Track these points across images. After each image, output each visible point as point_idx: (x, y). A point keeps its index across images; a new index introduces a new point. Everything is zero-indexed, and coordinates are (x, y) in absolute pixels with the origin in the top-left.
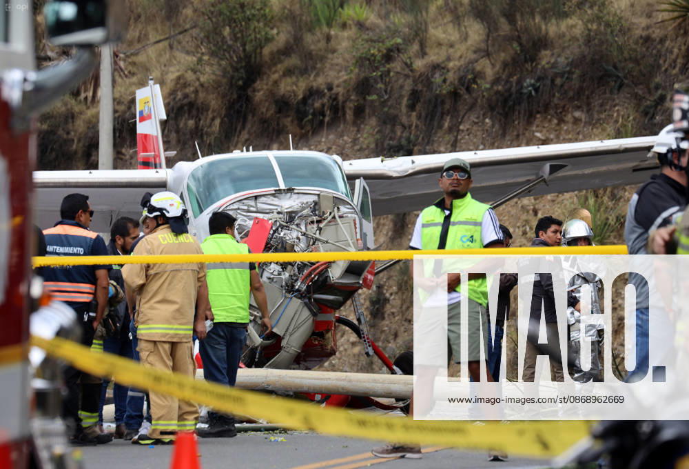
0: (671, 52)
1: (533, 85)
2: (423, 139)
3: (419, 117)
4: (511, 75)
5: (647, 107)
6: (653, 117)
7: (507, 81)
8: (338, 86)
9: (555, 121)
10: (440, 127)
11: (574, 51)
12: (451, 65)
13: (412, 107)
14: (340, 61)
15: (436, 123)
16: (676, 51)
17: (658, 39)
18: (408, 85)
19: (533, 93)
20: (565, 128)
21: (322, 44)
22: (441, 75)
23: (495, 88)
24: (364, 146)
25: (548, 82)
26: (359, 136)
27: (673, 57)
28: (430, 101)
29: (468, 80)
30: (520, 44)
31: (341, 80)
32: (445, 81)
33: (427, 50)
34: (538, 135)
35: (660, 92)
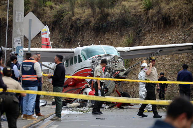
0: (143, 19)
1: (106, 25)
2: (74, 37)
3: (73, 31)
4: (100, 22)
5: (137, 32)
6: (139, 34)
7: (99, 24)
8: (48, 22)
9: (111, 34)
10: (79, 34)
11: (117, 17)
12: (82, 19)
13: (71, 29)
14: (48, 16)
15: (78, 33)
16: (144, 18)
17: (138, 15)
18: (70, 24)
19: (106, 27)
20: (114, 36)
21: (42, 11)
22: (79, 21)
23: (96, 25)
24: (55, 37)
25: (110, 25)
26: (53, 35)
27: (143, 20)
28: (76, 28)
29: (87, 23)
30: (102, 15)
31: (48, 21)
32: (80, 23)
33: (74, 15)
34: (106, 37)
35: (140, 28)
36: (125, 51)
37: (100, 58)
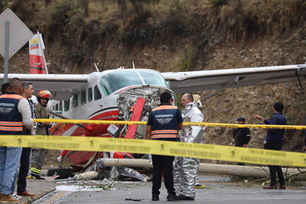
0: (210, 22)
1: (144, 33)
2: (89, 53)
3: (86, 44)
4: (134, 28)
5: (200, 45)
6: (203, 50)
7: (132, 30)
8: (41, 27)
9: (154, 49)
10: (97, 48)
11: (165, 18)
12: (102, 21)
13: (83, 39)
14: (41, 16)
15: (95, 47)
16: (212, 21)
17: (202, 16)
18: (80, 30)
19: (145, 36)
20: (159, 52)
21: (30, 7)
22: (97, 26)
23: (126, 33)
24: (54, 55)
25: (152, 32)
26: (51, 50)
27: (211, 24)
28: (92, 37)
29: (112, 29)
30: (139, 14)
31: (42, 24)
32: (99, 28)
33: (89, 14)
34: (146, 54)
35: (206, 39)
36: (179, 79)
37: (133, 91)
